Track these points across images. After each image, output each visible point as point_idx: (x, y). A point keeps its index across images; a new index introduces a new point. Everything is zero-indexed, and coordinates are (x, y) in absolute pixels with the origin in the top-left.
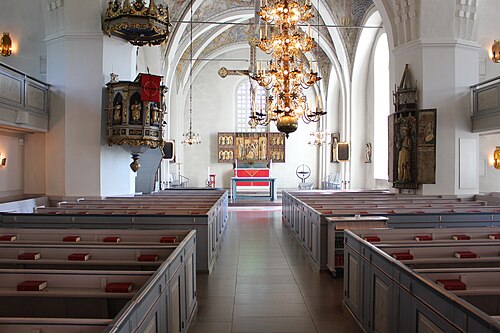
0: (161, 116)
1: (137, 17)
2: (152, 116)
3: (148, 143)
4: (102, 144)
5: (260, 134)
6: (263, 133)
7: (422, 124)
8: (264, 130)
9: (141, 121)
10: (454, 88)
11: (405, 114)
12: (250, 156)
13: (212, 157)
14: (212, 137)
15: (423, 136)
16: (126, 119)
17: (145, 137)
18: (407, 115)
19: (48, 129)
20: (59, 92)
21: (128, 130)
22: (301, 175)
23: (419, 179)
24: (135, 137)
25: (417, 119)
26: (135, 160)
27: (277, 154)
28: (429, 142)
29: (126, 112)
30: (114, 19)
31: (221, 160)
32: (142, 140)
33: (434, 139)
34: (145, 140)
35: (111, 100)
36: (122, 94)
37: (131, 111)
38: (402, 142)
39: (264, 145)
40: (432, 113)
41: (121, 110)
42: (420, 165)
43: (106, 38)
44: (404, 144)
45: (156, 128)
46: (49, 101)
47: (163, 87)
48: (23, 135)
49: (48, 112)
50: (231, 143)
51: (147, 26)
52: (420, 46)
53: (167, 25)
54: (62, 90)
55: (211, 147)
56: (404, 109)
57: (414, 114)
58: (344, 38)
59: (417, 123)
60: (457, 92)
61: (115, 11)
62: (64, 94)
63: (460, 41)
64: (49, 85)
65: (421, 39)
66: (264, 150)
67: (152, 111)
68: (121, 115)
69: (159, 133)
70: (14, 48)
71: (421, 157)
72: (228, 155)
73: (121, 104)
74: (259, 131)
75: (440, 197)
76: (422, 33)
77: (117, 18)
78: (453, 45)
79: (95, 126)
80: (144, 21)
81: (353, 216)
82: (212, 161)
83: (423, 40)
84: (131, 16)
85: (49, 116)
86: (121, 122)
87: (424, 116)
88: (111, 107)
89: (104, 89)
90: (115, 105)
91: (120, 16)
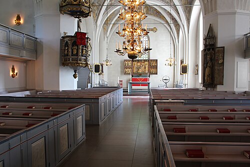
0: (87, 52)
1: (74, 4)
2: (82, 52)
3: (81, 65)
4: (60, 65)
5: (145, 61)
6: (147, 60)
7: (217, 54)
8: (147, 59)
9: (77, 54)
10: (235, 36)
11: (209, 50)
12: (140, 71)
13: (121, 72)
14: (121, 62)
15: (218, 60)
16: (70, 54)
17: (79, 62)
18: (210, 50)
19: (36, 59)
20: (41, 41)
21: (71, 59)
22: (165, 81)
23: (215, 82)
24: (74, 62)
25: (215, 51)
26: (75, 73)
27: (153, 70)
28: (221, 64)
29: (70, 50)
30: (64, 6)
31: (126, 73)
32: (77, 63)
33: (223, 62)
34: (79, 63)
35: (64, 45)
36: (68, 41)
37: (72, 50)
38: (207, 64)
39: (147, 66)
40: (222, 49)
41: (68, 49)
42: (216, 76)
43: (61, 15)
44: (208, 65)
45: (84, 58)
46: (36, 46)
47: (88, 38)
48: (26, 62)
49: (36, 51)
50: (131, 65)
51: (79, 9)
52: (217, 14)
53: (89, 8)
54: (42, 40)
55: (121, 67)
56: (208, 47)
57: (213, 49)
58: (185, 11)
59: (214, 54)
60: (236, 37)
61: (64, 2)
62: (43, 42)
63: (238, 11)
64: (37, 38)
65: (217, 10)
66: (147, 68)
67: (82, 50)
68: (68, 52)
69: (86, 60)
70: (22, 21)
71: (216, 71)
72: (129, 71)
73: (68, 46)
74: (145, 59)
75: (226, 92)
76: (218, 8)
77: (65, 6)
78: (235, 13)
79: (57, 57)
80: (78, 7)
81: (168, 100)
82: (121, 74)
83: (219, 11)
84: (72, 5)
85: (37, 53)
86: (68, 55)
87: (218, 50)
88: (63, 48)
89: (61, 40)
90: (65, 47)
91: (67, 5)
